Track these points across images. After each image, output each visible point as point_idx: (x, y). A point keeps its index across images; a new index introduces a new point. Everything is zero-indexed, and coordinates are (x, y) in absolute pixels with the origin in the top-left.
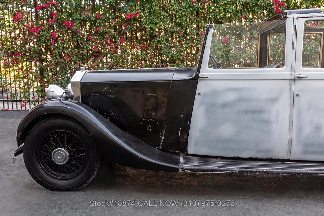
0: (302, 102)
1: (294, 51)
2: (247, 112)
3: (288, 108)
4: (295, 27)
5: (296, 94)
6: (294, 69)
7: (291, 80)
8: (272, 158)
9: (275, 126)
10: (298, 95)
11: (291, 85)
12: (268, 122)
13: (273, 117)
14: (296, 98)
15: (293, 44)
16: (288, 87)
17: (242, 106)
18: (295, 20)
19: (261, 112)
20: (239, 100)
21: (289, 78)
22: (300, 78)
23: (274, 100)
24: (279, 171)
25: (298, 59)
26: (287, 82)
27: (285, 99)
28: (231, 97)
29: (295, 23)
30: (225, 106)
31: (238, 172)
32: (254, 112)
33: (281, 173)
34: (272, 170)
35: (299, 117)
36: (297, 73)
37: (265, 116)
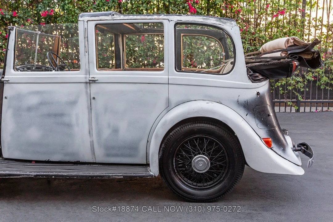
0: (99, 104)
1: (87, 54)
2: (49, 115)
3: (86, 111)
4: (86, 30)
5: (92, 97)
6: (88, 72)
7: (86, 83)
8: (79, 161)
9: (76, 129)
10: (94, 98)
11: (86, 88)
12: (69, 125)
13: (74, 120)
14: (93, 101)
15: (85, 47)
16: (84, 90)
17: (45, 110)
18: (86, 23)
19: (62, 115)
20: (42, 104)
21: (84, 81)
22: (94, 81)
23: (73, 103)
24: (74, 174)
25: (91, 62)
26: (83, 85)
27: (83, 102)
28: (34, 100)
29: (86, 26)
30: (30, 109)
31: (34, 176)
32: (56, 115)
33: (75, 176)
34: (67, 174)
35: (97, 119)
36: (91, 76)
37: (66, 119)
